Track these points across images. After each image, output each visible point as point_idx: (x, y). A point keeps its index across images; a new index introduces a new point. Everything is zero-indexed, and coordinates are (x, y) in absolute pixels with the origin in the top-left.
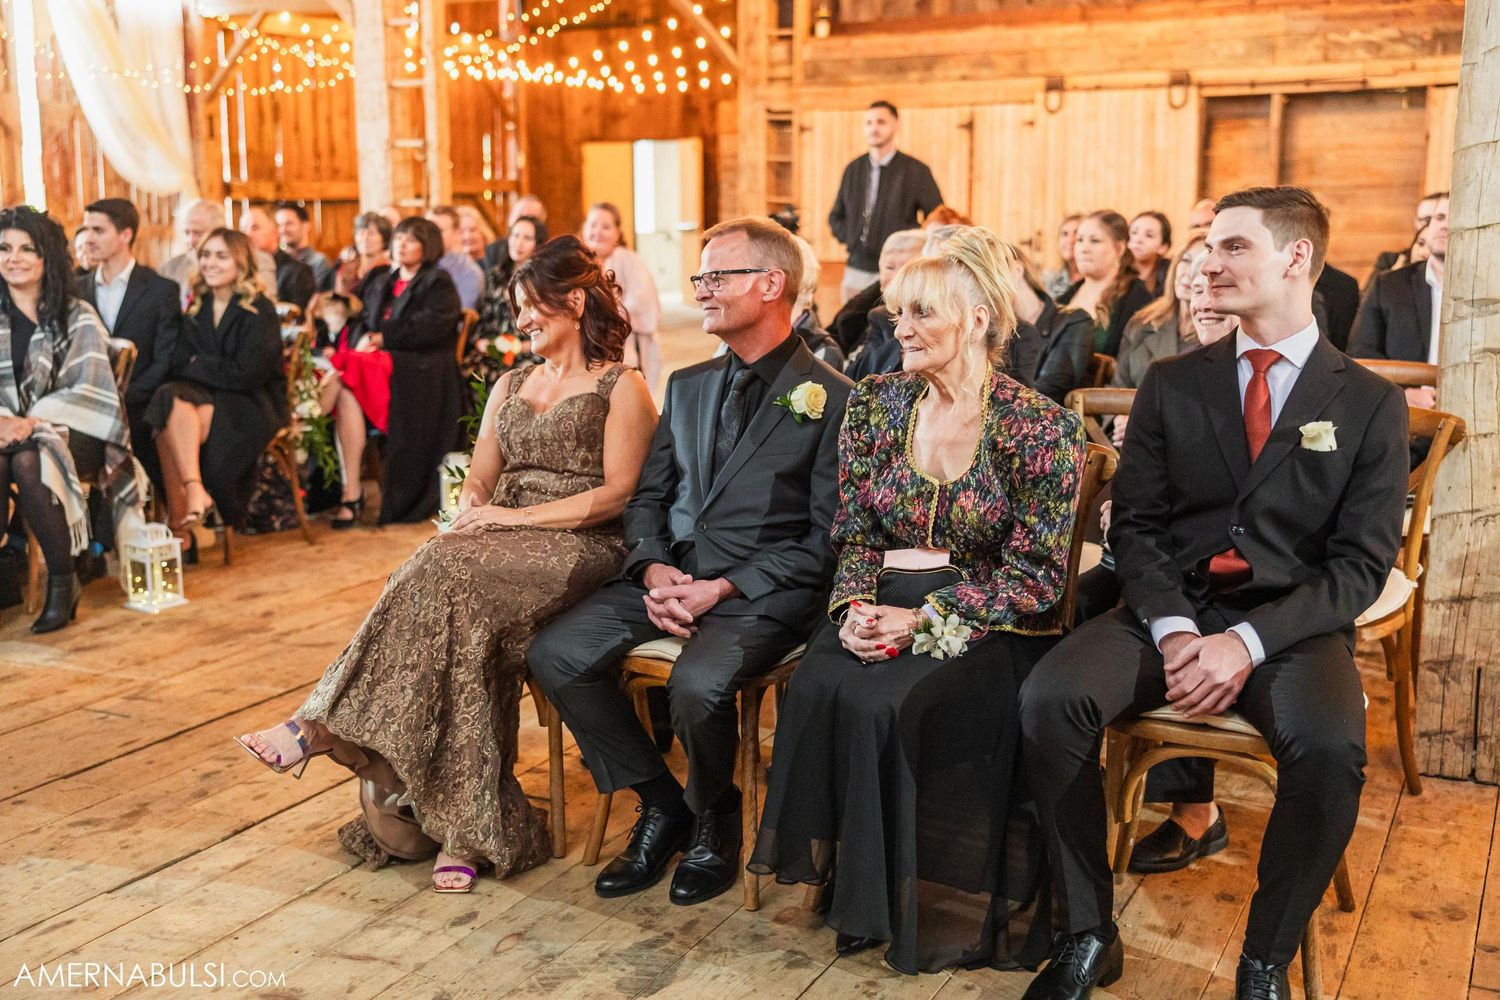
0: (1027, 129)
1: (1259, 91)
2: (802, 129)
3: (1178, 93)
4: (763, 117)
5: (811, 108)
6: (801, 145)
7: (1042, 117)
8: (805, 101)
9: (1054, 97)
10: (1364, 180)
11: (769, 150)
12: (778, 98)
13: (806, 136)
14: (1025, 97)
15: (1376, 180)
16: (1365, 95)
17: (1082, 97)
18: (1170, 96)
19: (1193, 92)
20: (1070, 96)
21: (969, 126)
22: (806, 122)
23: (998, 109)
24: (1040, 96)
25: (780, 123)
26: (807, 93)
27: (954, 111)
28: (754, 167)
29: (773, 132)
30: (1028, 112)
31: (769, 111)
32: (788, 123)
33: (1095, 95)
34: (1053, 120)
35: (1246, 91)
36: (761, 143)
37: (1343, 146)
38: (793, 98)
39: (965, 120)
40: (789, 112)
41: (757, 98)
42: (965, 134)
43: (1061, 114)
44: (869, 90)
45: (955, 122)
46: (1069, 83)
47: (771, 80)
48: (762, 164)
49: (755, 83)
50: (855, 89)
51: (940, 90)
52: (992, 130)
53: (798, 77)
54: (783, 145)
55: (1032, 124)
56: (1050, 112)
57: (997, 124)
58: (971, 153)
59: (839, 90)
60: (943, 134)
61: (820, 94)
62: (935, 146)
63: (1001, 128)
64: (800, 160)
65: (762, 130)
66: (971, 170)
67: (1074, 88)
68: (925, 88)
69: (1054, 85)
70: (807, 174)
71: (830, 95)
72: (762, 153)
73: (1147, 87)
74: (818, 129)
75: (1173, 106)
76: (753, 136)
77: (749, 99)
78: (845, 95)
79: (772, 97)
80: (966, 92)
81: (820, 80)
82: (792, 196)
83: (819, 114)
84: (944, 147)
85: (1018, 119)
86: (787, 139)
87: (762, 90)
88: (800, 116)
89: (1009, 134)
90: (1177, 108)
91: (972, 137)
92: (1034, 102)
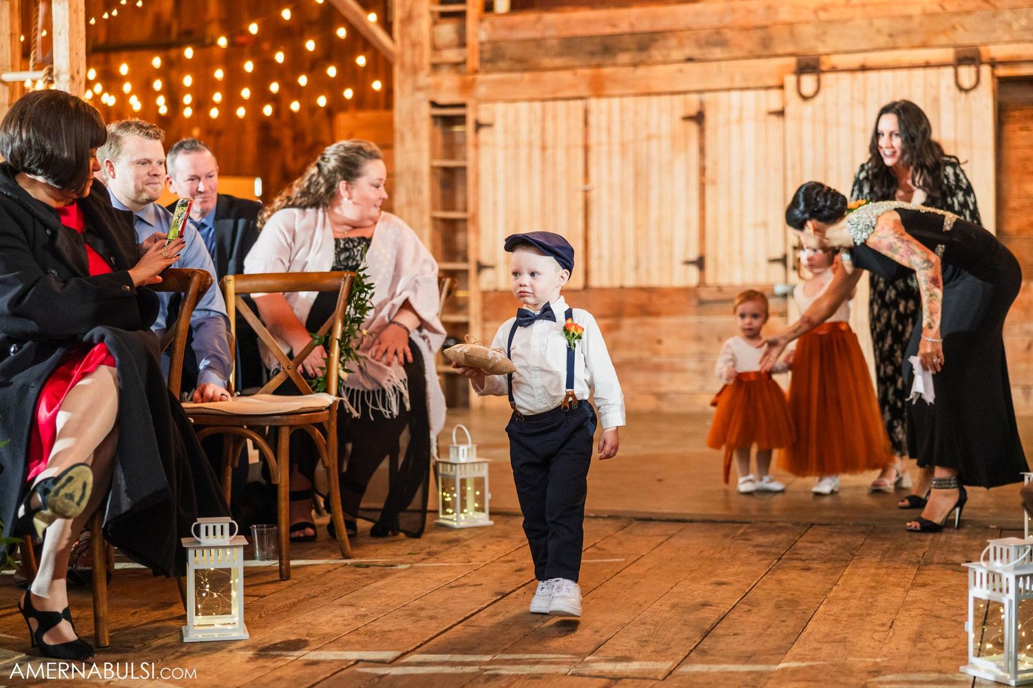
0: (774, 118)
2: (478, 126)
3: (967, 74)
4: (426, 111)
5: (490, 100)
6: (477, 146)
7: (794, 103)
8: (482, 91)
9: (808, 82)
11: (433, 156)
12: (447, 89)
13: (484, 133)
14: (771, 82)
17: (845, 78)
18: (956, 76)
19: (986, 70)
20: (828, 79)
21: (699, 118)
22: (484, 117)
23: (735, 95)
24: (790, 80)
25: (448, 120)
26: (486, 82)
27: (678, 100)
28: (415, 175)
29: (439, 130)
30: (773, 100)
31: (434, 104)
32: (461, 120)
33: (860, 75)
34: (808, 108)
36: (425, 145)
38: (467, 87)
39: (693, 111)
40: (463, 106)
41: (418, 89)
42: (693, 128)
43: (819, 99)
44: (566, 76)
45: (680, 112)
46: (827, 62)
47: (435, 67)
48: (425, 170)
49: (415, 70)
50: (548, 76)
51: (659, 75)
52: (728, 122)
53: (473, 62)
54: (451, 147)
55: (781, 113)
56: (805, 98)
57: (734, 115)
58: (702, 150)
59: (527, 76)
60: (665, 128)
61: (502, 82)
62: (654, 143)
63: (740, 120)
64: (476, 164)
65: (425, 127)
66: (703, 170)
67: (834, 70)
68: (641, 71)
69: (808, 66)
70: (485, 181)
71: (515, 83)
72: (426, 156)
73: (927, 65)
74: (499, 126)
75: (961, 89)
76: (415, 136)
77: (408, 88)
78: (535, 82)
79: (437, 88)
80: (693, 76)
81: (502, 65)
82: (465, 210)
83: (500, 107)
84: (666, 143)
85: (764, 108)
86: (458, 139)
87: (424, 78)
88: (476, 110)
89: (750, 127)
90: (967, 91)
91: (702, 131)
92: (781, 87)
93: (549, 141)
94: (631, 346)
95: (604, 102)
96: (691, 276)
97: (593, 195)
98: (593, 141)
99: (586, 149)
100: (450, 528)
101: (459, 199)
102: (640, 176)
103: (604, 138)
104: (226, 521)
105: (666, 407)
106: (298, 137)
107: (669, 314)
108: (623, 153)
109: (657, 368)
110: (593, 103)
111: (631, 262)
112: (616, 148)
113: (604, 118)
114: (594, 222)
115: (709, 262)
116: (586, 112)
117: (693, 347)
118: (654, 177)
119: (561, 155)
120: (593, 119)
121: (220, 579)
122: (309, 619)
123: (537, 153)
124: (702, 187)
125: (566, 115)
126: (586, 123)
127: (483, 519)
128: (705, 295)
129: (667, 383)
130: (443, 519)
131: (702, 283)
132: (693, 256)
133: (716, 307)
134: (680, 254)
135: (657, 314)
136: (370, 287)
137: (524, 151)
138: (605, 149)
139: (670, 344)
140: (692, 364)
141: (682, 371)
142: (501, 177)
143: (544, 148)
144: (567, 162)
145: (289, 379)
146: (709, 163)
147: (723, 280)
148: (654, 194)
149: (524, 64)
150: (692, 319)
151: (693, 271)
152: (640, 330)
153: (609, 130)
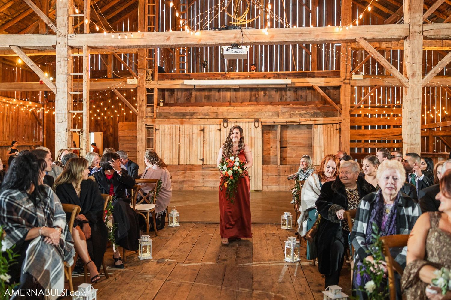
0: (218, 131)
1: (275, 124)
2: (156, 130)
3: (257, 124)
4: (144, 126)
5: (159, 124)
6: (155, 134)
7: (223, 128)
8: (157, 122)
9: (226, 124)
10: (299, 145)
11: (146, 136)
12: (149, 121)
13: (157, 131)
14: (218, 124)
15: (302, 145)
16: (299, 125)
17: (233, 123)
18: (255, 124)
19: (260, 123)
20: (229, 123)
21: (203, 130)
22: (157, 128)
23: (211, 126)
24: (222, 124)
25: (149, 128)
26: (158, 121)
27: (199, 126)
28: (142, 140)
29: (147, 130)
30: (219, 127)
31: (146, 125)
32: (152, 128)
34: (225, 129)
35: (273, 124)
36: (144, 133)
37: (294, 137)
38: (153, 121)
40: (153, 125)
41: (143, 121)
42: (202, 132)
43: (228, 127)
44: (175, 120)
45: (199, 129)
46: (229, 120)
47: (146, 117)
48: (144, 138)
49: (142, 117)
50: (171, 120)
51: (195, 121)
52: (209, 131)
53: (155, 116)
54: (149, 134)
55: (220, 130)
56: (225, 127)
57: (211, 130)
58: (204, 137)
59: (167, 120)
60: (196, 132)
61: (162, 121)
62: (194, 135)
63: (212, 131)
64: (155, 138)
65: (144, 130)
66: (204, 141)
67: (231, 122)
68: (191, 120)
69: (226, 121)
70: (157, 141)
71: (164, 121)
72: (144, 135)
73: (249, 122)
74: (161, 130)
75: (255, 127)
76: (142, 131)
77: (140, 121)
78: (168, 121)
79: (147, 121)
80: (202, 122)
81: (161, 117)
82: (153, 147)
83: (161, 126)
84: (196, 135)
85: (216, 129)
86: (151, 132)
87: (144, 119)
88: (156, 126)
89: (213, 132)
90: (257, 127)
91: (204, 133)
92: (220, 125)
93: (171, 134)
94: (188, 177)
95: (183, 126)
96: (201, 162)
97: (181, 145)
98: (181, 134)
99: (179, 135)
100: (172, 227)
101: (151, 145)
102: (191, 142)
103: (183, 133)
104: (147, 235)
105: (195, 190)
106: (105, 123)
107: (196, 170)
108: (187, 137)
109: (194, 182)
110: (181, 126)
111: (188, 159)
112: (186, 136)
113: (183, 129)
114: (181, 151)
115: (205, 160)
116: (179, 128)
117: (201, 177)
118: (194, 142)
119: (174, 136)
120: (181, 129)
121: (145, 247)
122: (161, 253)
123: (169, 136)
124: (204, 144)
125: (175, 129)
126: (179, 130)
127: (178, 225)
128: (204, 167)
129: (196, 185)
130: (170, 225)
131: (203, 164)
132: (202, 158)
133: (206, 169)
134: (199, 158)
135: (194, 170)
136: (162, 183)
137: (166, 135)
138: (183, 136)
139: (197, 176)
140: (201, 181)
141: (200, 182)
142: (161, 141)
143: (170, 135)
144: (175, 138)
145: (144, 201)
146: (205, 139)
147: (208, 164)
148: (194, 145)
149: (166, 117)
150: (201, 172)
151: (202, 162)
152: (190, 174)
153: (184, 132)
